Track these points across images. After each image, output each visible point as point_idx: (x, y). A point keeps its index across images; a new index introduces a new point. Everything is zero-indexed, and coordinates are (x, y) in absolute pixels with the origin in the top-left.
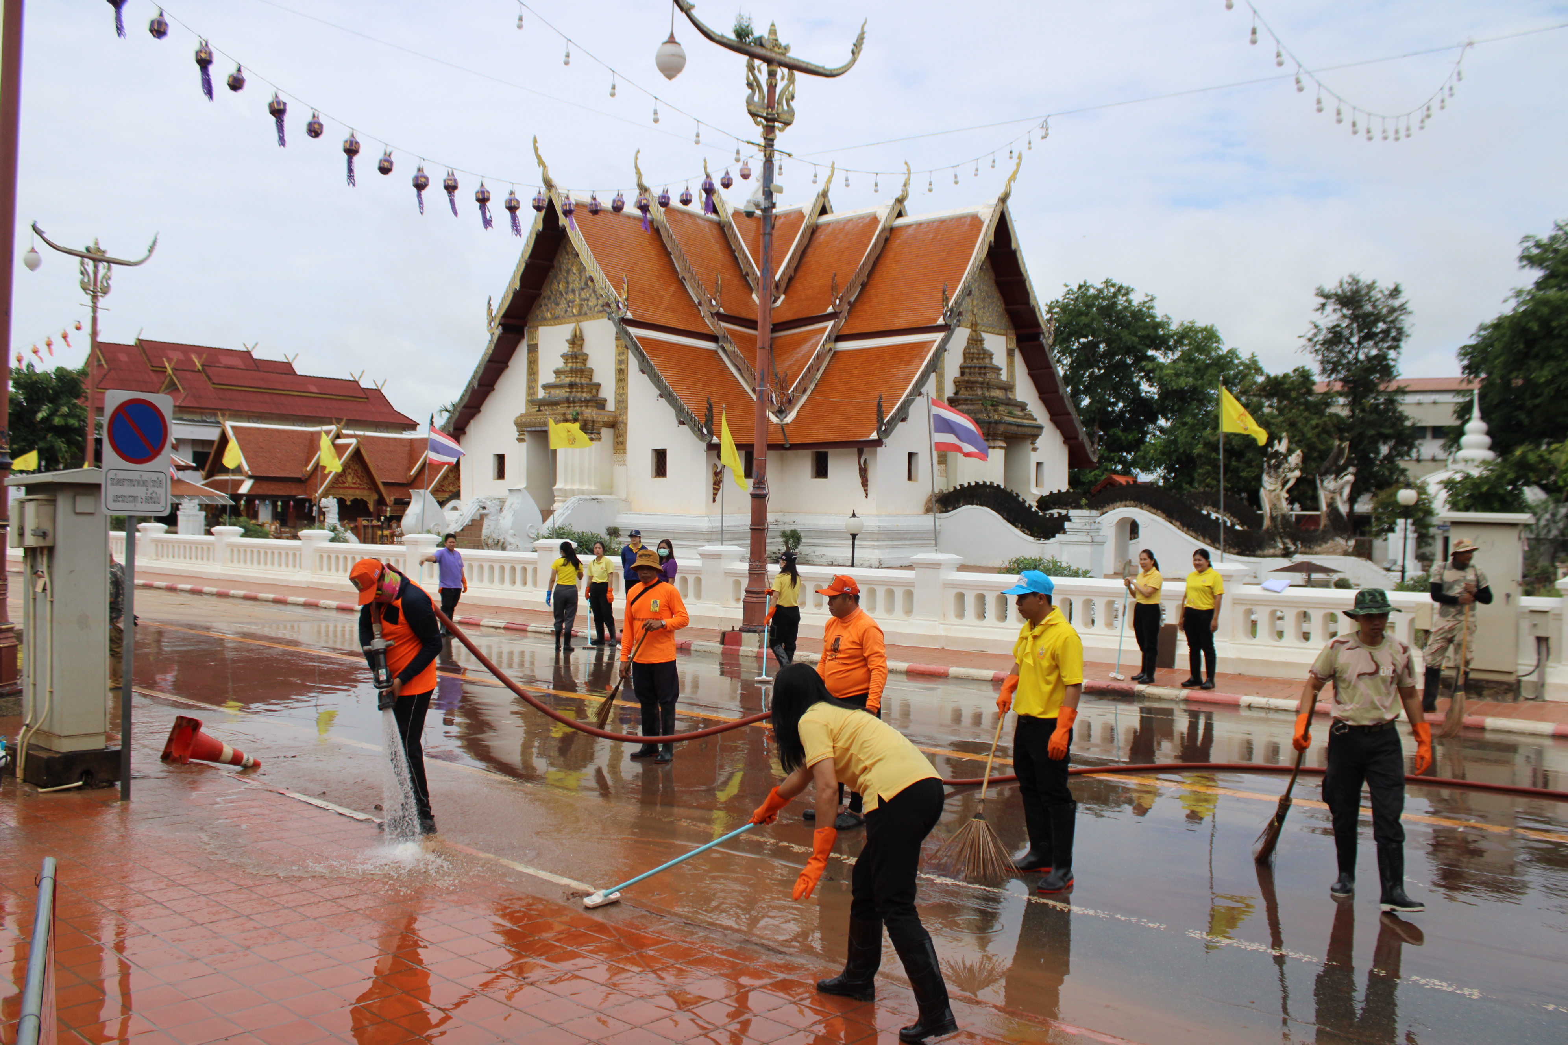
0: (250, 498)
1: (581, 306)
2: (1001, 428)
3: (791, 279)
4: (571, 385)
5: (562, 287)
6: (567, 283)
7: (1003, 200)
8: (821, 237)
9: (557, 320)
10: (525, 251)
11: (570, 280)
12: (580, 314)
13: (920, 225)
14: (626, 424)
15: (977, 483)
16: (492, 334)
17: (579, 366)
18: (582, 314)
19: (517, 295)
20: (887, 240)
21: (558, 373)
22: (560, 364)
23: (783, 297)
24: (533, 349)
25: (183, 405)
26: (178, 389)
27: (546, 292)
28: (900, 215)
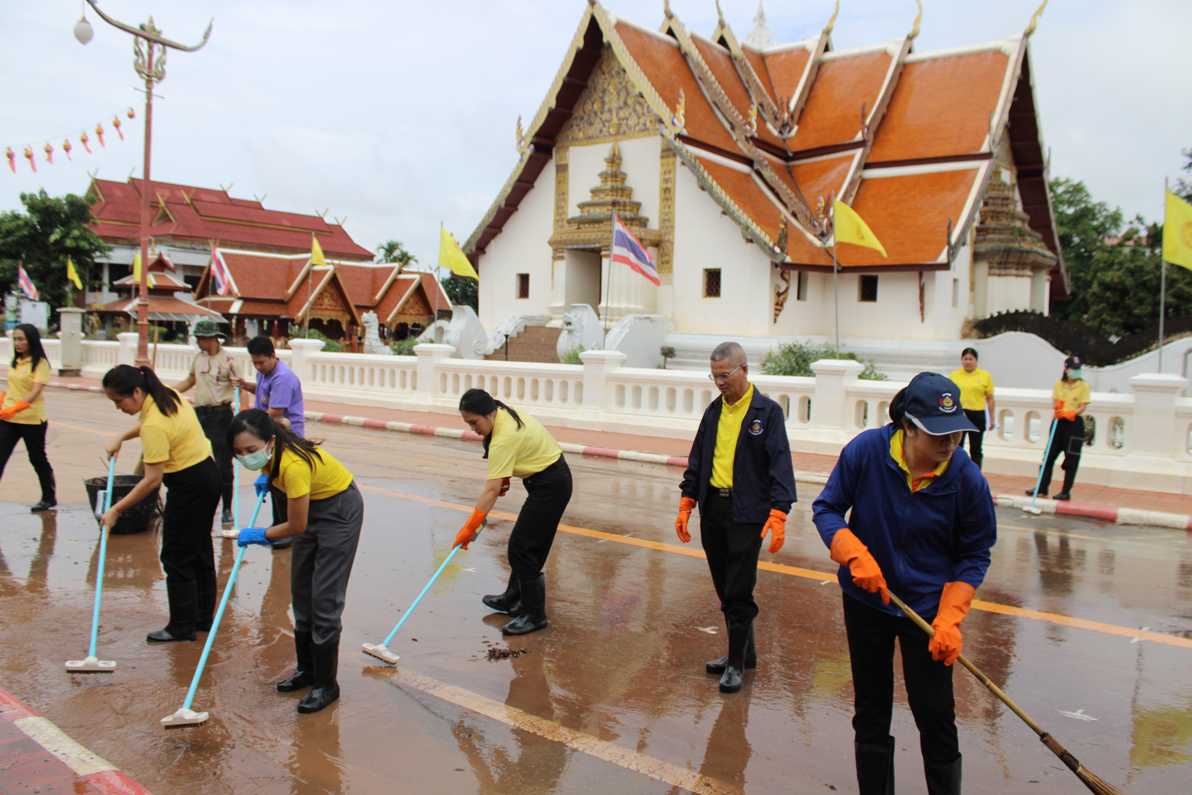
0: (241, 318)
1: (619, 125)
2: (1031, 258)
3: (802, 111)
4: (614, 204)
5: (596, 106)
6: (603, 103)
7: (1027, 35)
8: (827, 73)
9: (590, 139)
10: (562, 69)
11: (606, 99)
12: (618, 133)
13: (934, 60)
14: (672, 243)
15: (1017, 311)
16: (522, 154)
17: (619, 185)
18: (620, 133)
19: (552, 114)
20: (901, 75)
21: (595, 192)
22: (597, 183)
23: (796, 128)
24: (562, 169)
25: (176, 233)
26: (170, 221)
27: (578, 112)
28: (910, 52)
